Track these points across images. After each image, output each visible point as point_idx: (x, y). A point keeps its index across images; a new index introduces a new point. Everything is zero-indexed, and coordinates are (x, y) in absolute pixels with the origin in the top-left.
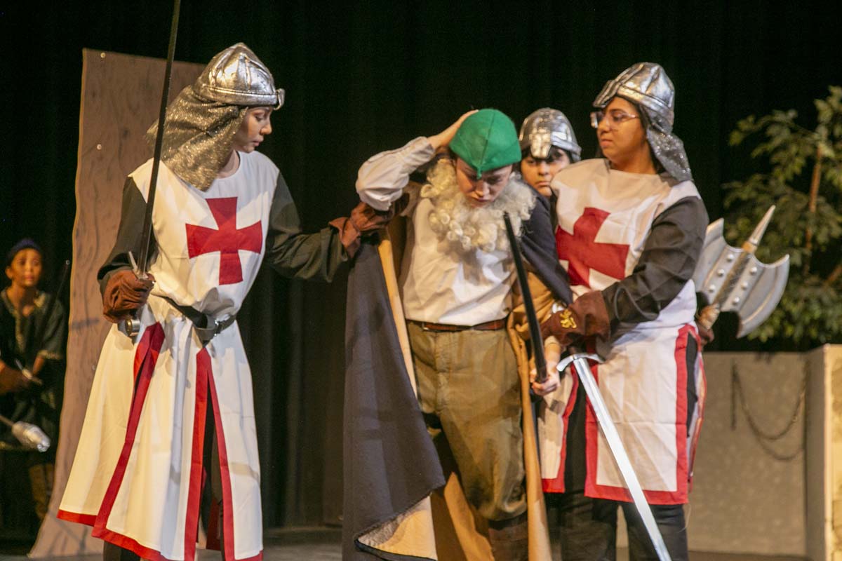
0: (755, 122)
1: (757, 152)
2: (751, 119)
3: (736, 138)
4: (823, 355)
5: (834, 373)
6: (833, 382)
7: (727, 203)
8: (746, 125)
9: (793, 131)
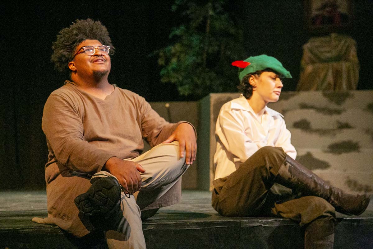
1: (184, 13)
3: (174, 8)
4: (209, 98)
5: (214, 105)
6: (214, 109)
7: (170, 36)
8: (178, 2)
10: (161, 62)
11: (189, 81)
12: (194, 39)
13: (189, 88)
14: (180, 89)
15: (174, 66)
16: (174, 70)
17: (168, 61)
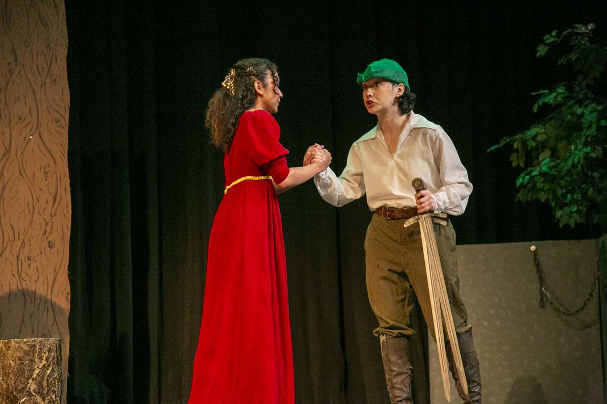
0: (558, 35)
1: (563, 61)
2: (554, 33)
3: (542, 51)
7: (535, 109)
8: (549, 39)
9: (592, 41)
10: (516, 160)
11: (578, 196)
12: (587, 111)
13: (578, 211)
14: (559, 213)
15: (544, 168)
16: (543, 174)
17: (531, 159)
